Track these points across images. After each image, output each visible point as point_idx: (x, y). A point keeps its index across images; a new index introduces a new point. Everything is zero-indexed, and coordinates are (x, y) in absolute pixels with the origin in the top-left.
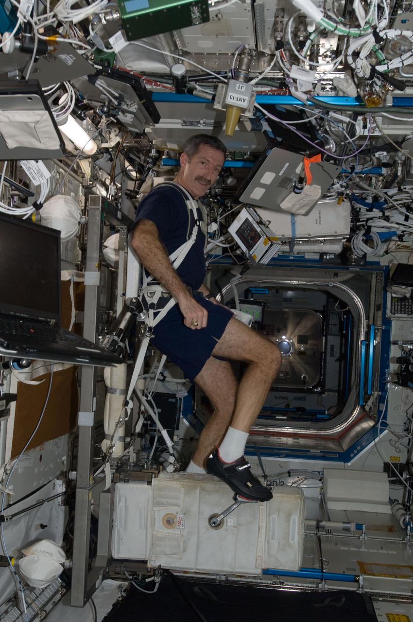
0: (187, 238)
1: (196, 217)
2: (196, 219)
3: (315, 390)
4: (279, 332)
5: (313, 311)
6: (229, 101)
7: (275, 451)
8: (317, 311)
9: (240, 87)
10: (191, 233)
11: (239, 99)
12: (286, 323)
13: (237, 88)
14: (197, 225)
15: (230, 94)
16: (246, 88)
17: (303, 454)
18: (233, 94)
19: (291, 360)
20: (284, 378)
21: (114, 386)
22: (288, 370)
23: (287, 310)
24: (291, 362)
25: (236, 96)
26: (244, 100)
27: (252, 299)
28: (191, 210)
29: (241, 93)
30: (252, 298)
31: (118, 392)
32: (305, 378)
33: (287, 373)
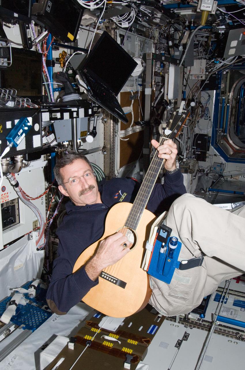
6: (202, 8)
15: (203, 5)
18: (204, 5)
25: (206, 5)
29: (208, 4)
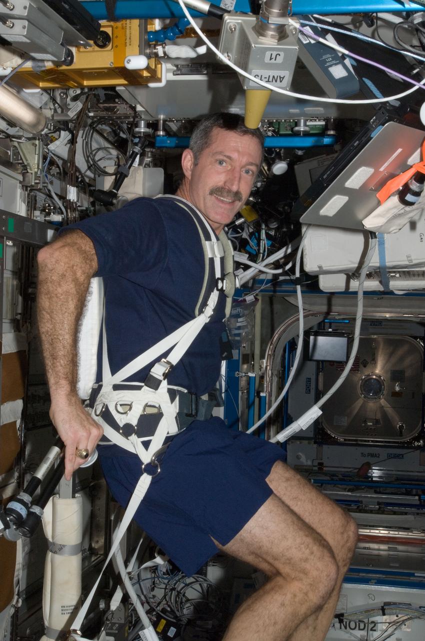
0: (197, 312)
1: (218, 274)
2: (217, 277)
3: (416, 444)
4: (365, 366)
5: (410, 338)
7: (361, 574)
8: (416, 338)
9: (274, 56)
10: (204, 304)
11: (271, 80)
12: (374, 354)
13: (267, 60)
14: (218, 290)
16: (284, 58)
17: (405, 579)
19: (383, 404)
20: (373, 428)
21: (59, 541)
22: (379, 416)
23: (375, 336)
24: (383, 407)
26: (282, 79)
27: (330, 330)
28: (212, 261)
30: (330, 328)
31: (66, 549)
32: (401, 427)
33: (377, 422)
